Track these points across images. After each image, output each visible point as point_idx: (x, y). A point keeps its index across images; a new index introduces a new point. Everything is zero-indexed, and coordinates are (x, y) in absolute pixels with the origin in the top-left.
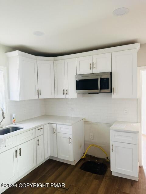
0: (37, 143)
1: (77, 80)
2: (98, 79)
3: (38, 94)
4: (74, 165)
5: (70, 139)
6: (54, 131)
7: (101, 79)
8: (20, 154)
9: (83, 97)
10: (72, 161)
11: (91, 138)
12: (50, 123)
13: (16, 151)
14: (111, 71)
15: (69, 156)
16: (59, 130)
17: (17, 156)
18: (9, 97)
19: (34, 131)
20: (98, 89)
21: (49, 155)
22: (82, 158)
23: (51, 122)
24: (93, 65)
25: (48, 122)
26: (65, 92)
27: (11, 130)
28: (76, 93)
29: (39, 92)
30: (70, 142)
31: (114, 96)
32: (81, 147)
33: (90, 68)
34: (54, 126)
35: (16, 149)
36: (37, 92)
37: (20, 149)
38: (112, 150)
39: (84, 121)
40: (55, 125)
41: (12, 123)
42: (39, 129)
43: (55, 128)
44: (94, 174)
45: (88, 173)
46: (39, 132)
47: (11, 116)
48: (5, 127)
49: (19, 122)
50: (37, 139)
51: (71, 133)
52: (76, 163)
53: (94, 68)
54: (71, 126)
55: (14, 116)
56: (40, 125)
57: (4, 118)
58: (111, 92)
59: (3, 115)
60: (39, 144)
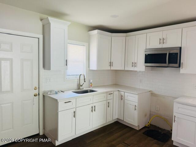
0: (108, 105)
1: (146, 55)
2: (167, 54)
3: (110, 66)
4: (138, 130)
5: (135, 106)
6: (122, 98)
7: (169, 54)
8: (95, 110)
9: (152, 70)
10: (136, 126)
11: (157, 110)
12: (118, 91)
13: (92, 107)
14: (180, 46)
15: (134, 121)
16: (126, 98)
17: (92, 111)
18: (89, 67)
19: (105, 95)
20: (166, 63)
21: (117, 118)
22: (146, 126)
23: (120, 90)
24: (162, 41)
25: (117, 90)
26: (134, 64)
27: (89, 92)
28: (145, 66)
29: (111, 64)
30: (135, 109)
31: (182, 70)
32: (146, 115)
33: (160, 43)
34: (122, 93)
35: (92, 105)
36: (109, 64)
37: (95, 107)
38: (175, 120)
39: (151, 93)
40: (124, 93)
41: (89, 87)
42: (109, 94)
43: (123, 95)
44: (155, 140)
45: (150, 138)
46: (110, 97)
47: (90, 81)
48: (85, 89)
49: (95, 87)
50: (108, 101)
51: (137, 101)
52: (140, 129)
53: (164, 43)
54: (137, 96)
55: (91, 81)
56: (110, 91)
57: (85, 81)
58: (180, 66)
59: (84, 79)
60: (109, 106)
